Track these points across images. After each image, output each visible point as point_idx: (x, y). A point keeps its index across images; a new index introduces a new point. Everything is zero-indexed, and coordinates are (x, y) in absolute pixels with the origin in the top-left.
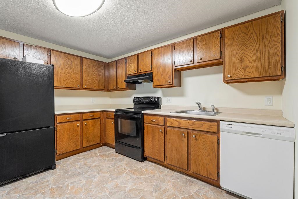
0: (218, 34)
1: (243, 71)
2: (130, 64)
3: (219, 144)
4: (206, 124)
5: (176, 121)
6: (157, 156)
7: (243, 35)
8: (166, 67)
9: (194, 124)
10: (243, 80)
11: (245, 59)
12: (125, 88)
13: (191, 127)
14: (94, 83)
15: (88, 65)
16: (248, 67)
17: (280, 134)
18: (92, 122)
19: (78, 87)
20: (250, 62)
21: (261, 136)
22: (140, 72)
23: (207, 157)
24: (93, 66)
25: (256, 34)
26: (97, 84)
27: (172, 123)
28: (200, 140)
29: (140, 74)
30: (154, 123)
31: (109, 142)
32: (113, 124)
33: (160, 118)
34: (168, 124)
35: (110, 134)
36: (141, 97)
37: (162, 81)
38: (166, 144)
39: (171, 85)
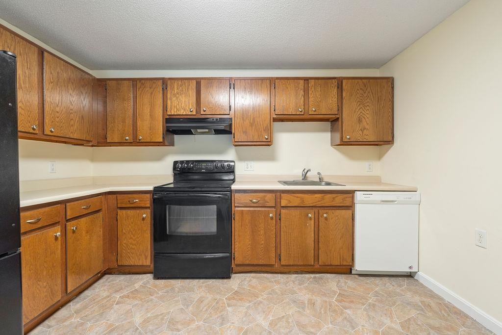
0: (336, 82)
1: (360, 132)
2: (175, 95)
3: (353, 219)
4: (339, 197)
5: (297, 197)
6: (261, 259)
7: (361, 92)
8: (259, 113)
9: (323, 198)
10: (360, 143)
11: (363, 120)
12: (161, 141)
13: (319, 203)
14: (72, 122)
15: (58, 73)
16: (366, 129)
17: (411, 198)
18: (86, 224)
19: (32, 131)
20: (367, 124)
21: (396, 203)
22: (202, 112)
23: (340, 239)
24: (70, 79)
25: (372, 94)
26: (77, 127)
27: (290, 202)
28: (332, 219)
29: (203, 117)
30: (255, 205)
31: (127, 264)
32: (143, 219)
33: (269, 196)
34: (283, 203)
35: (134, 242)
36: (193, 162)
37: (253, 135)
38: (278, 235)
39: (268, 143)
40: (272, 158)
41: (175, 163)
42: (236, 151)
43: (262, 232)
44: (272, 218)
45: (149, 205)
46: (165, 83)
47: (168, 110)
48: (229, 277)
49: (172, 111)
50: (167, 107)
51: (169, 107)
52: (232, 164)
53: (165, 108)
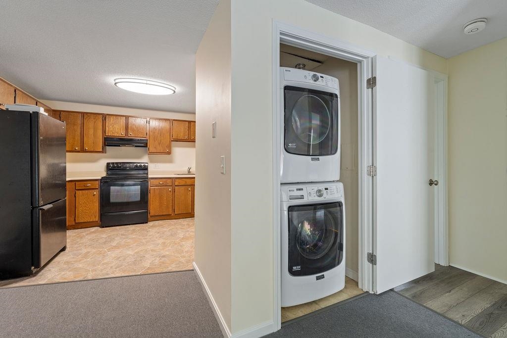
2: (111, 124)
6: (164, 212)
12: (101, 150)
22: (129, 136)
27: (180, 183)
29: (129, 138)
30: (161, 185)
31: (82, 221)
32: (94, 195)
33: (169, 180)
34: (176, 184)
35: (87, 209)
36: (120, 163)
37: (160, 149)
38: (173, 200)
39: (169, 153)
40: (171, 161)
41: (108, 164)
42: (149, 157)
43: (165, 198)
44: (170, 191)
45: (98, 187)
46: (104, 116)
47: (106, 133)
48: (147, 223)
49: (109, 134)
50: (105, 131)
51: (107, 131)
52: (146, 164)
53: (104, 131)
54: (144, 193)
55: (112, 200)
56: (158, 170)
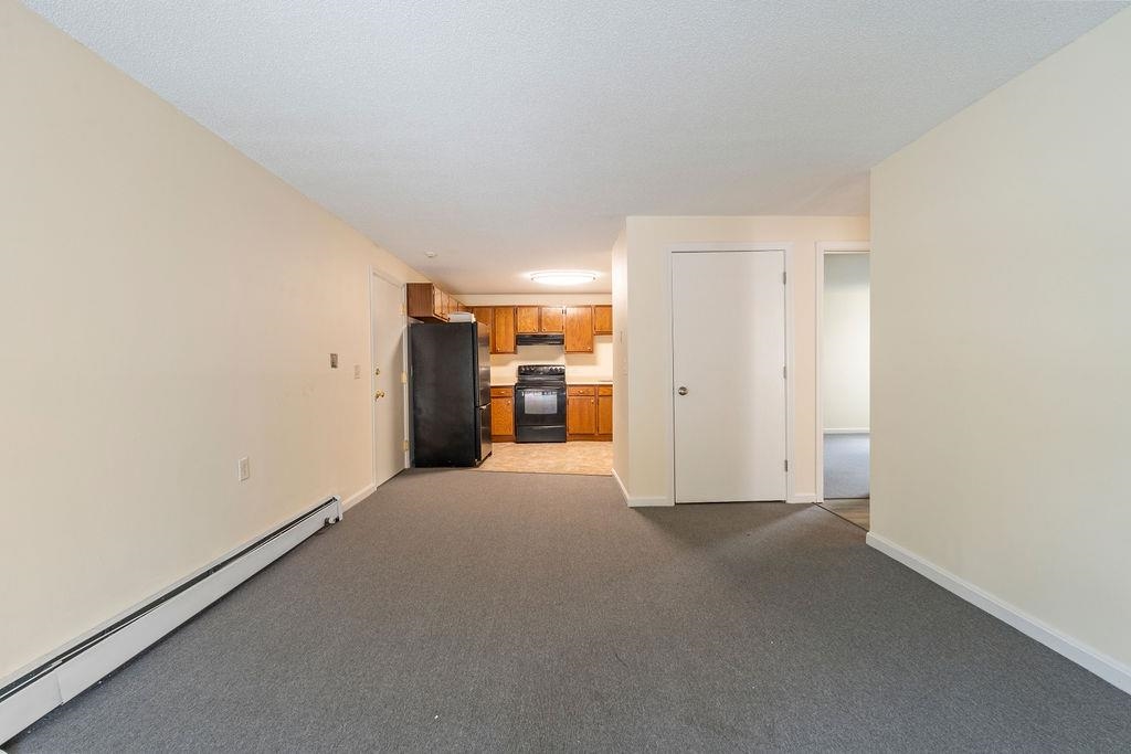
2: (523, 318)
6: (586, 431)
8: (584, 331)
12: (512, 350)
22: (542, 331)
29: (544, 334)
30: (582, 395)
31: (498, 434)
32: (508, 405)
33: (591, 388)
34: (600, 393)
35: (502, 419)
36: (533, 366)
37: (580, 346)
38: (597, 415)
39: (591, 352)
40: (594, 363)
41: (520, 367)
42: (566, 357)
43: (587, 412)
44: (593, 403)
45: (511, 396)
46: (516, 309)
47: (518, 329)
48: (566, 442)
49: (521, 330)
51: (519, 326)
52: (563, 368)
53: (516, 328)
54: (562, 405)
55: (526, 412)
56: (579, 374)
